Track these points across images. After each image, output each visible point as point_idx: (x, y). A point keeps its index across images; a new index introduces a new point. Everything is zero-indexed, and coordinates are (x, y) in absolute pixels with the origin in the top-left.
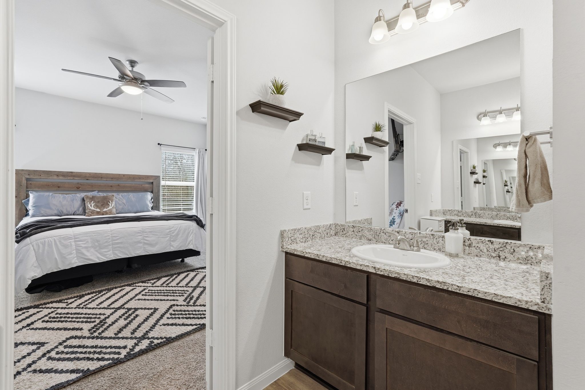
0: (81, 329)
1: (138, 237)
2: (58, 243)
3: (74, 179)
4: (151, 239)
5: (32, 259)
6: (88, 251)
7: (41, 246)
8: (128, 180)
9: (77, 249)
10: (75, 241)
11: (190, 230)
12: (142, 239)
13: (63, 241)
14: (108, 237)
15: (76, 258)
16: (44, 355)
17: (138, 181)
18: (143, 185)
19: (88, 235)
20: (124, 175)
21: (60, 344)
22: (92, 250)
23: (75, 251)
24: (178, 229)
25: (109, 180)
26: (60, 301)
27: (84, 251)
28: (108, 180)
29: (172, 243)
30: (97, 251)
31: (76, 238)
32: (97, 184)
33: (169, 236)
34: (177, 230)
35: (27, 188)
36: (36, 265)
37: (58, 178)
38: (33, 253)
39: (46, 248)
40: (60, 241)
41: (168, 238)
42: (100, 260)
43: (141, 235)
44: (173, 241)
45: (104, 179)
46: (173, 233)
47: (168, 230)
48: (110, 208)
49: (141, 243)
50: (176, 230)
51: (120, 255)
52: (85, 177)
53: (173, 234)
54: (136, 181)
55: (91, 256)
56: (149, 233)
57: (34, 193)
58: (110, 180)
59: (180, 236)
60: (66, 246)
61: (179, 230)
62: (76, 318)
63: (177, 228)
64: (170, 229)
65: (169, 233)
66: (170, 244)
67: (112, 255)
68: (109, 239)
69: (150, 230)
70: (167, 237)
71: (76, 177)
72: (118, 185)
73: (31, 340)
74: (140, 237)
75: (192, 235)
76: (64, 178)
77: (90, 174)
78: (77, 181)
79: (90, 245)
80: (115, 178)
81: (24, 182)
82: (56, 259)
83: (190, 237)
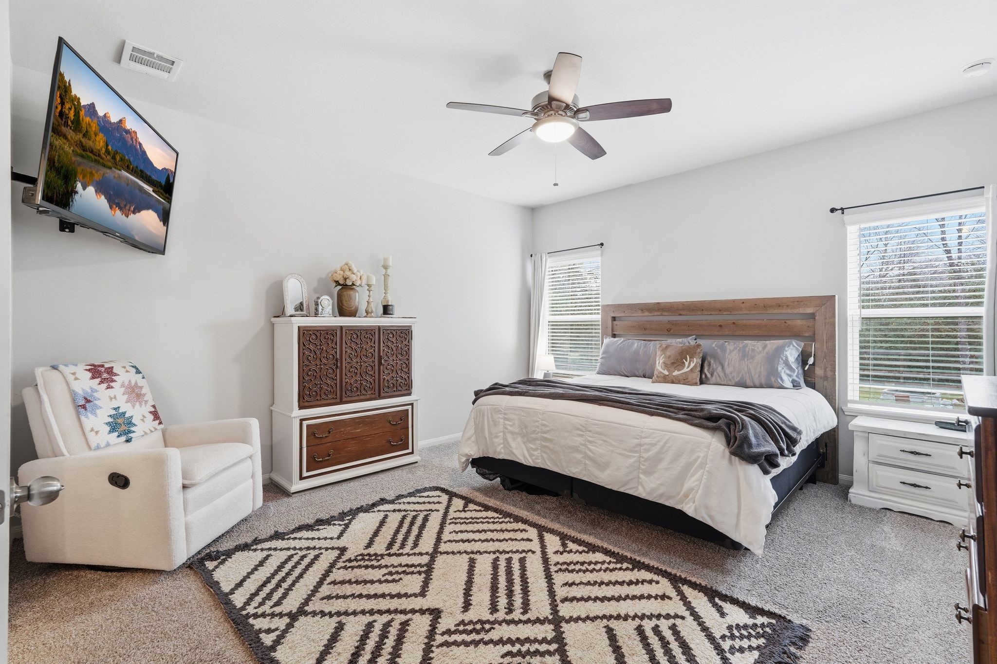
1: (576, 438)
2: (490, 415)
3: (662, 315)
4: (598, 449)
6: (514, 439)
8: (752, 312)
9: (503, 432)
10: (504, 419)
11: (694, 457)
12: (582, 445)
13: (494, 415)
14: (537, 424)
15: (502, 446)
17: (776, 311)
18: (789, 322)
20: (743, 302)
22: (519, 439)
23: (502, 434)
24: (661, 444)
25: (715, 313)
27: (510, 438)
28: (713, 313)
29: (641, 476)
30: (524, 443)
31: (505, 413)
32: (695, 322)
33: (634, 457)
34: (658, 447)
35: (613, 331)
37: (643, 315)
40: (491, 413)
41: (632, 460)
42: (526, 462)
43: (582, 436)
44: (648, 473)
45: (706, 313)
46: (647, 451)
47: (636, 441)
48: (685, 370)
49: (579, 452)
50: (655, 445)
51: (549, 464)
52: (678, 309)
53: (646, 455)
54: (769, 312)
55: (516, 449)
56: (596, 435)
58: (717, 313)
59: (663, 465)
60: (495, 424)
61: (663, 447)
63: (658, 441)
64: (641, 438)
65: (637, 449)
66: (639, 477)
67: (538, 459)
68: (538, 427)
69: (599, 430)
70: (629, 457)
71: (665, 311)
72: (734, 323)
74: (578, 439)
75: (699, 473)
76: (650, 315)
77: (683, 304)
78: (666, 318)
79: (517, 431)
80: (726, 310)
81: (610, 323)
83: (692, 476)
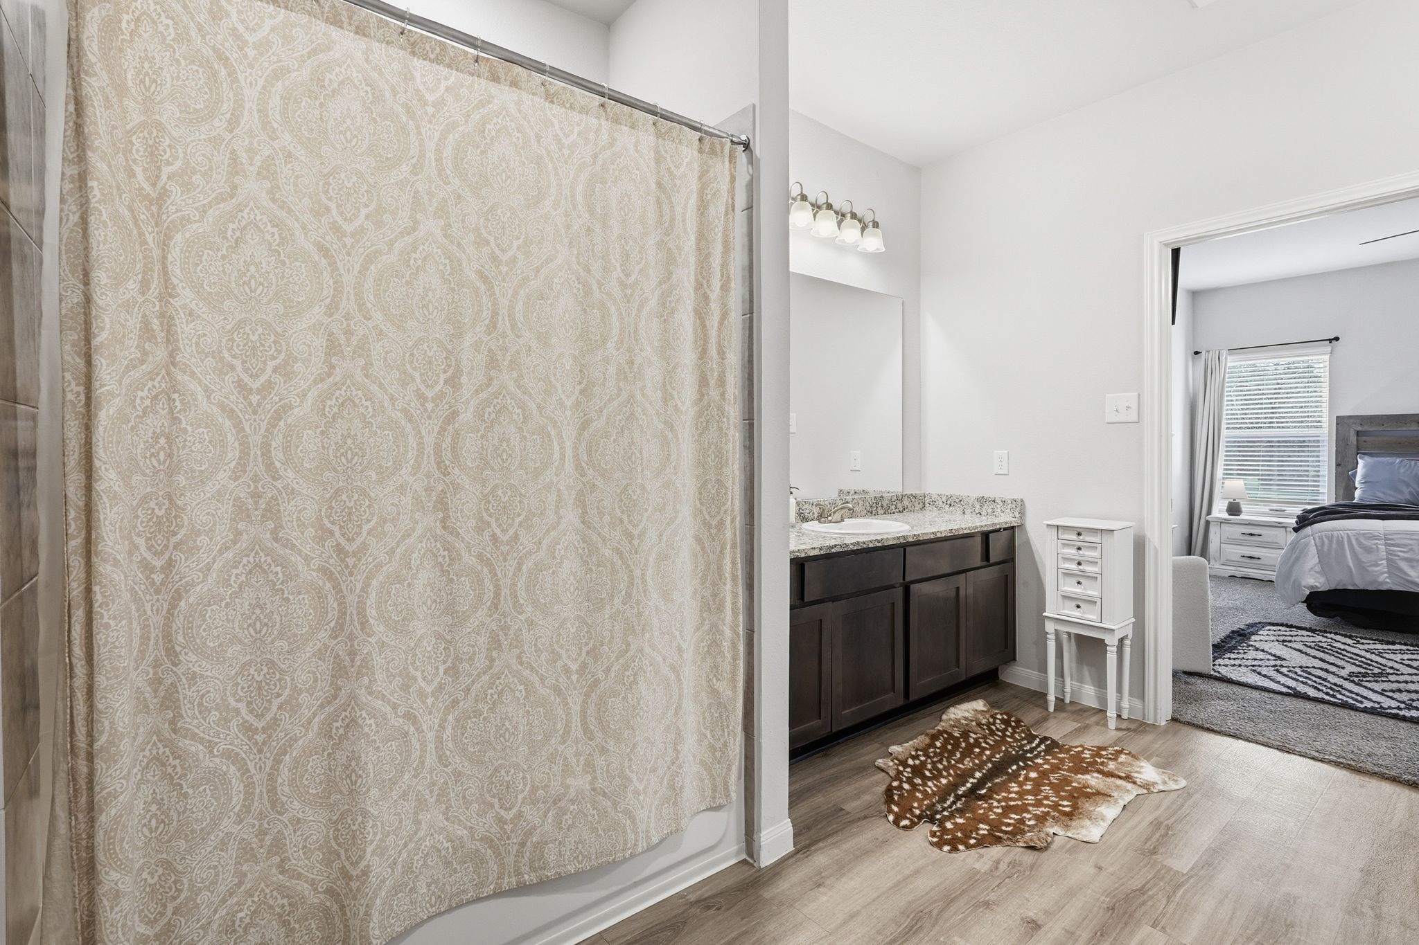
0: (1343, 668)
2: (1354, 542)
5: (1312, 559)
6: (1412, 567)
7: (1326, 541)
9: (1388, 560)
10: (1386, 545)
13: (1363, 540)
15: (1386, 575)
16: (1275, 666)
19: (1414, 537)
21: (1301, 667)
23: (1384, 562)
26: (1350, 637)
27: (1404, 565)
31: (1387, 538)
35: (1358, 448)
36: (1318, 569)
37: (1417, 428)
38: (1313, 550)
39: (1334, 546)
40: (1357, 539)
57: (1366, 458)
60: (1368, 550)
62: (1339, 653)
73: (1274, 652)
81: (1353, 439)
82: (1349, 567)
